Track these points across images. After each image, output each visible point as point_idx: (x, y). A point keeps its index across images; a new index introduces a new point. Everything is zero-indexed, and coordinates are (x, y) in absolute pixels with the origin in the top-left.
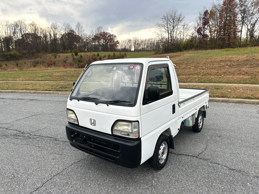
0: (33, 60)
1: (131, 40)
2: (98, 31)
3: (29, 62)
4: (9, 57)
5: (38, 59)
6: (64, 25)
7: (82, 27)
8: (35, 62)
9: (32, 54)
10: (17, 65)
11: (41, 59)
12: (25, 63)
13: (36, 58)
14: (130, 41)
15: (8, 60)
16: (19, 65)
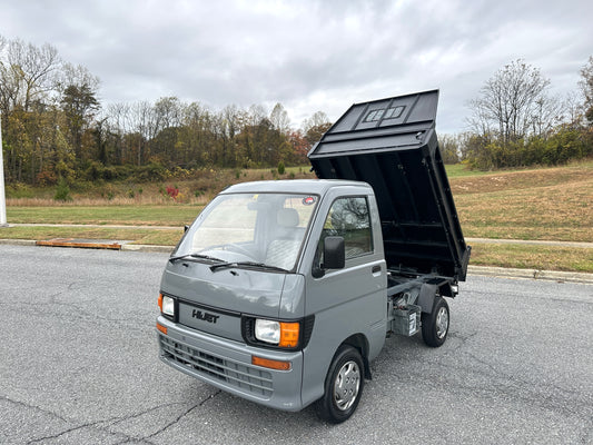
0: (192, 183)
2: (316, 122)
3: (184, 185)
4: (146, 174)
5: (202, 181)
7: (285, 113)
8: (196, 185)
13: (197, 179)
15: (142, 180)
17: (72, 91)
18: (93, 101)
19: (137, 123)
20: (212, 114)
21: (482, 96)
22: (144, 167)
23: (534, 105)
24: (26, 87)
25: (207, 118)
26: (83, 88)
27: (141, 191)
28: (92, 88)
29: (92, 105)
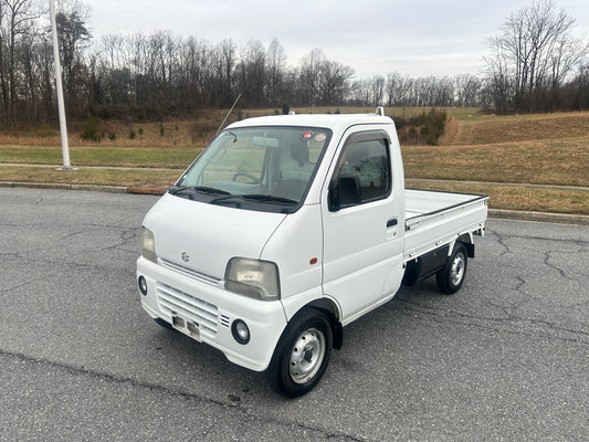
0: (192, 123)
1: (383, 80)
3: (185, 125)
4: (144, 113)
5: (202, 121)
6: (249, 43)
7: (281, 50)
8: (196, 126)
9: (189, 108)
10: (162, 131)
11: (210, 121)
12: (177, 128)
13: (197, 118)
14: (380, 82)
15: (141, 119)
16: (166, 132)
17: (60, 19)
18: (84, 32)
19: (132, 56)
20: (209, 48)
21: (501, 34)
22: (142, 107)
23: (557, 45)
24: (10, 13)
25: (204, 52)
26: (73, 16)
27: (141, 132)
28: (82, 16)
29: (82, 36)
